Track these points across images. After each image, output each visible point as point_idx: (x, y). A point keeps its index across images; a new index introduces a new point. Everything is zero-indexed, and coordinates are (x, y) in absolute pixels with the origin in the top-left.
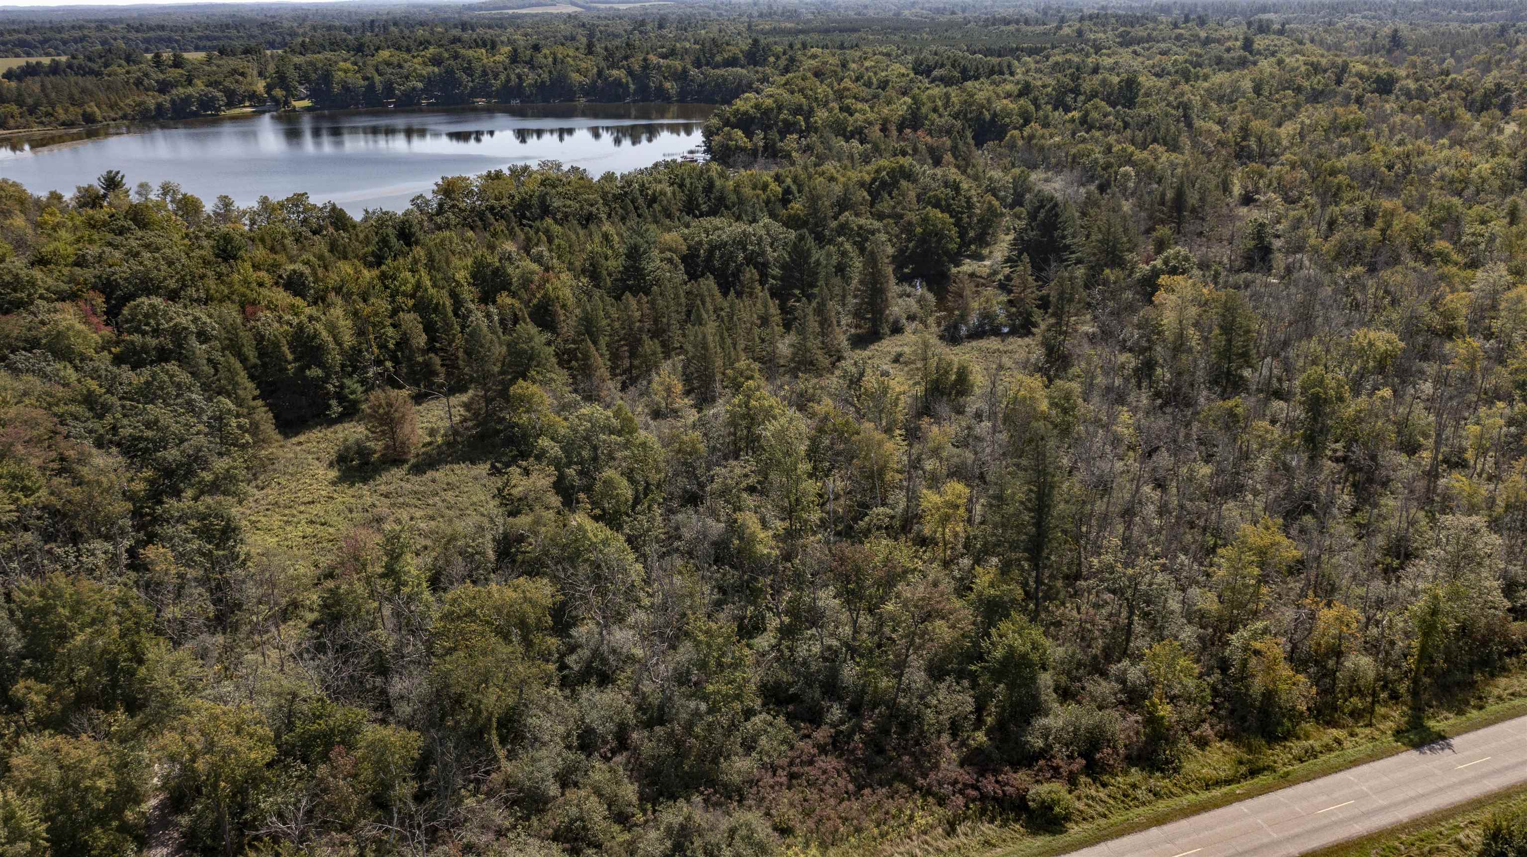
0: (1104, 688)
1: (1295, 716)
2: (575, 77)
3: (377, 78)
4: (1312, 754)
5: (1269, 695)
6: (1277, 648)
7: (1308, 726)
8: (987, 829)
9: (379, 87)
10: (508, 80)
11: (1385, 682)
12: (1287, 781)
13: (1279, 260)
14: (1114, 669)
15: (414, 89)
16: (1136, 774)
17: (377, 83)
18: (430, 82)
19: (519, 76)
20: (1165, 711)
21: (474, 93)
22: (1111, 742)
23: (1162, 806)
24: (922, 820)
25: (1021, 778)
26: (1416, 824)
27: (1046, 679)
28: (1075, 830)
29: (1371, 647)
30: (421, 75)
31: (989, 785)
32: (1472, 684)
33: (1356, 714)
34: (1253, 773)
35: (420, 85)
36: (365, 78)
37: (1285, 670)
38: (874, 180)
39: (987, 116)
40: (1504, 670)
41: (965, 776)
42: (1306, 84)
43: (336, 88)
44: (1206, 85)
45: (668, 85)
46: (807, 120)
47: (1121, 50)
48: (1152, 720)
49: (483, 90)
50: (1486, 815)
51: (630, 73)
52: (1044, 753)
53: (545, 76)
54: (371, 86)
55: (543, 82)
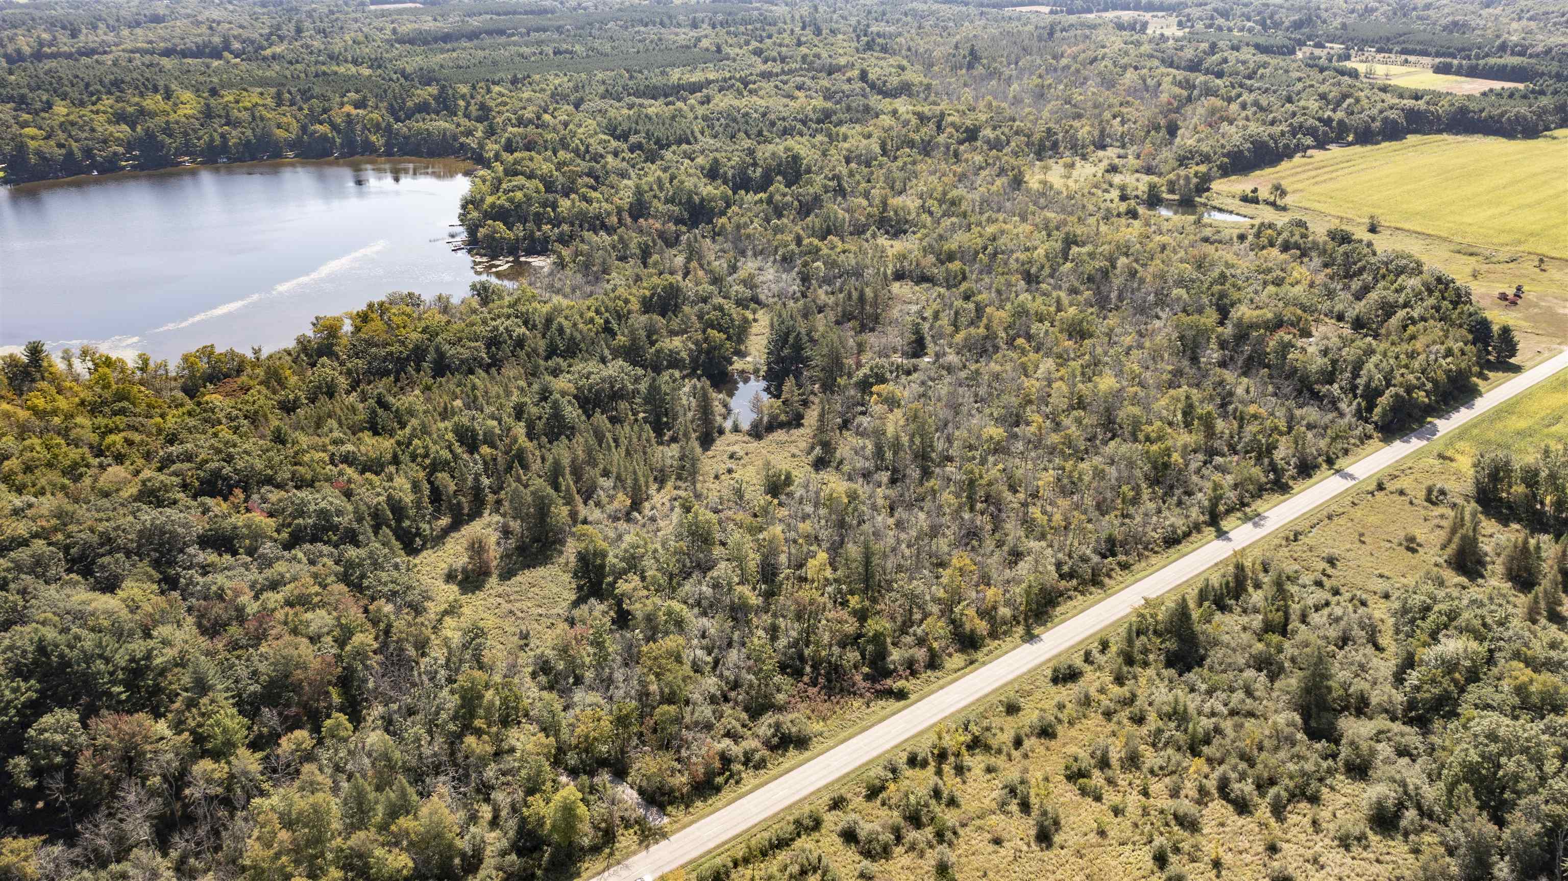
0: (909, 639)
1: (983, 638)
2: (280, 133)
3: (74, 144)
4: (991, 652)
5: (972, 631)
6: (971, 612)
7: (987, 641)
8: (882, 703)
9: (78, 154)
10: (212, 140)
11: (1015, 617)
12: (984, 664)
13: (931, 348)
14: (911, 631)
15: (115, 154)
16: (929, 673)
17: (76, 150)
18: (130, 146)
19: (223, 136)
20: (935, 645)
21: (179, 153)
22: (917, 661)
23: (941, 682)
24: (856, 704)
25: (889, 682)
26: (1029, 671)
27: (889, 640)
28: (913, 697)
29: (1007, 604)
30: (118, 139)
31: (878, 687)
32: (1046, 613)
33: (1005, 633)
34: (972, 663)
35: (121, 150)
36: (60, 146)
37: (977, 621)
38: (653, 295)
39: (696, 199)
40: (1058, 604)
41: (868, 684)
42: (917, 138)
43: (33, 159)
44: (846, 145)
45: (373, 138)
46: (554, 210)
47: (763, 84)
48: (931, 649)
49: (187, 149)
50: (1051, 664)
51: (334, 127)
52: (895, 670)
53: (249, 133)
54: (70, 154)
55: (249, 142)
